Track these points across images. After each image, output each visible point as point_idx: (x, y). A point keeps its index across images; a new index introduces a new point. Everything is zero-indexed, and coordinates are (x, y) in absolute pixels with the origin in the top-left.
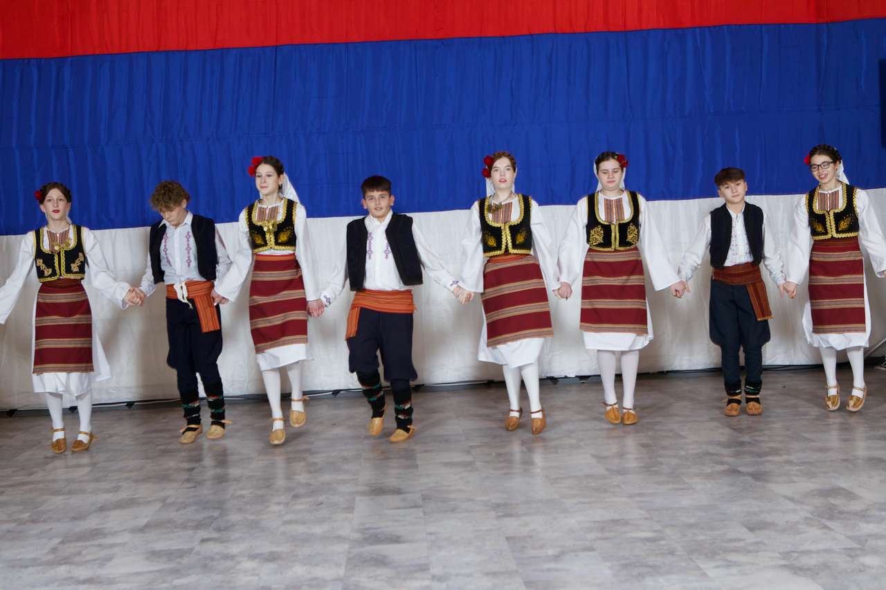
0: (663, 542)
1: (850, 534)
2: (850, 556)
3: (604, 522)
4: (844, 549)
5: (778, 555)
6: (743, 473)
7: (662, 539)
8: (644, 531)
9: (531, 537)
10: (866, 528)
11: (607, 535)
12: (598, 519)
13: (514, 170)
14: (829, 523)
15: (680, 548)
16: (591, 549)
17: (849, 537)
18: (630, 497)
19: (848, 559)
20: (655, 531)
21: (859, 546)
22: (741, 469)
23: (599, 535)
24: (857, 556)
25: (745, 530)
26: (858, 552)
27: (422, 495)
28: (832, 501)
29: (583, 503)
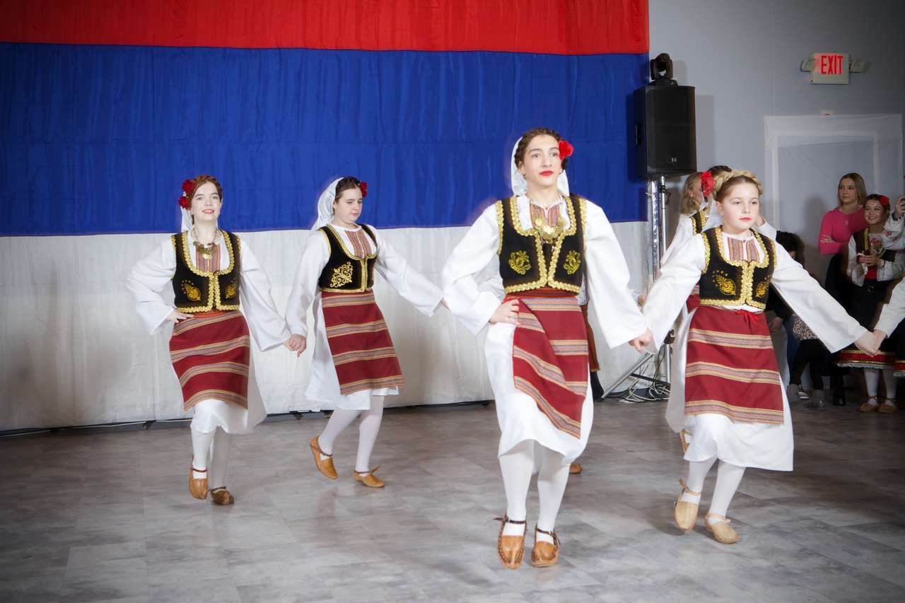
0: (404, 587)
1: (591, 571)
2: (591, 594)
3: (343, 566)
4: (586, 587)
5: (521, 595)
6: (487, 510)
7: (404, 583)
8: (385, 575)
9: (265, 586)
10: (606, 564)
11: (347, 580)
12: (337, 564)
13: (221, 199)
14: (571, 561)
15: (422, 592)
16: (329, 597)
17: (591, 575)
18: (372, 539)
19: (590, 596)
20: (397, 575)
21: (599, 583)
22: (487, 507)
23: (338, 581)
24: (597, 593)
25: (489, 570)
26: (599, 589)
27: (147, 543)
28: (575, 537)
29: (323, 547)
